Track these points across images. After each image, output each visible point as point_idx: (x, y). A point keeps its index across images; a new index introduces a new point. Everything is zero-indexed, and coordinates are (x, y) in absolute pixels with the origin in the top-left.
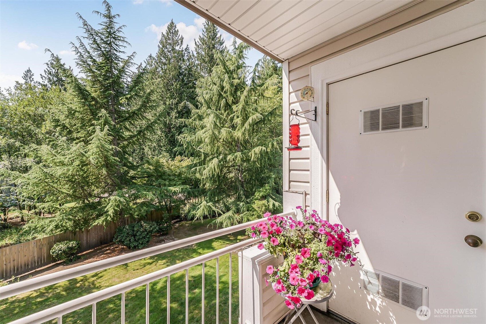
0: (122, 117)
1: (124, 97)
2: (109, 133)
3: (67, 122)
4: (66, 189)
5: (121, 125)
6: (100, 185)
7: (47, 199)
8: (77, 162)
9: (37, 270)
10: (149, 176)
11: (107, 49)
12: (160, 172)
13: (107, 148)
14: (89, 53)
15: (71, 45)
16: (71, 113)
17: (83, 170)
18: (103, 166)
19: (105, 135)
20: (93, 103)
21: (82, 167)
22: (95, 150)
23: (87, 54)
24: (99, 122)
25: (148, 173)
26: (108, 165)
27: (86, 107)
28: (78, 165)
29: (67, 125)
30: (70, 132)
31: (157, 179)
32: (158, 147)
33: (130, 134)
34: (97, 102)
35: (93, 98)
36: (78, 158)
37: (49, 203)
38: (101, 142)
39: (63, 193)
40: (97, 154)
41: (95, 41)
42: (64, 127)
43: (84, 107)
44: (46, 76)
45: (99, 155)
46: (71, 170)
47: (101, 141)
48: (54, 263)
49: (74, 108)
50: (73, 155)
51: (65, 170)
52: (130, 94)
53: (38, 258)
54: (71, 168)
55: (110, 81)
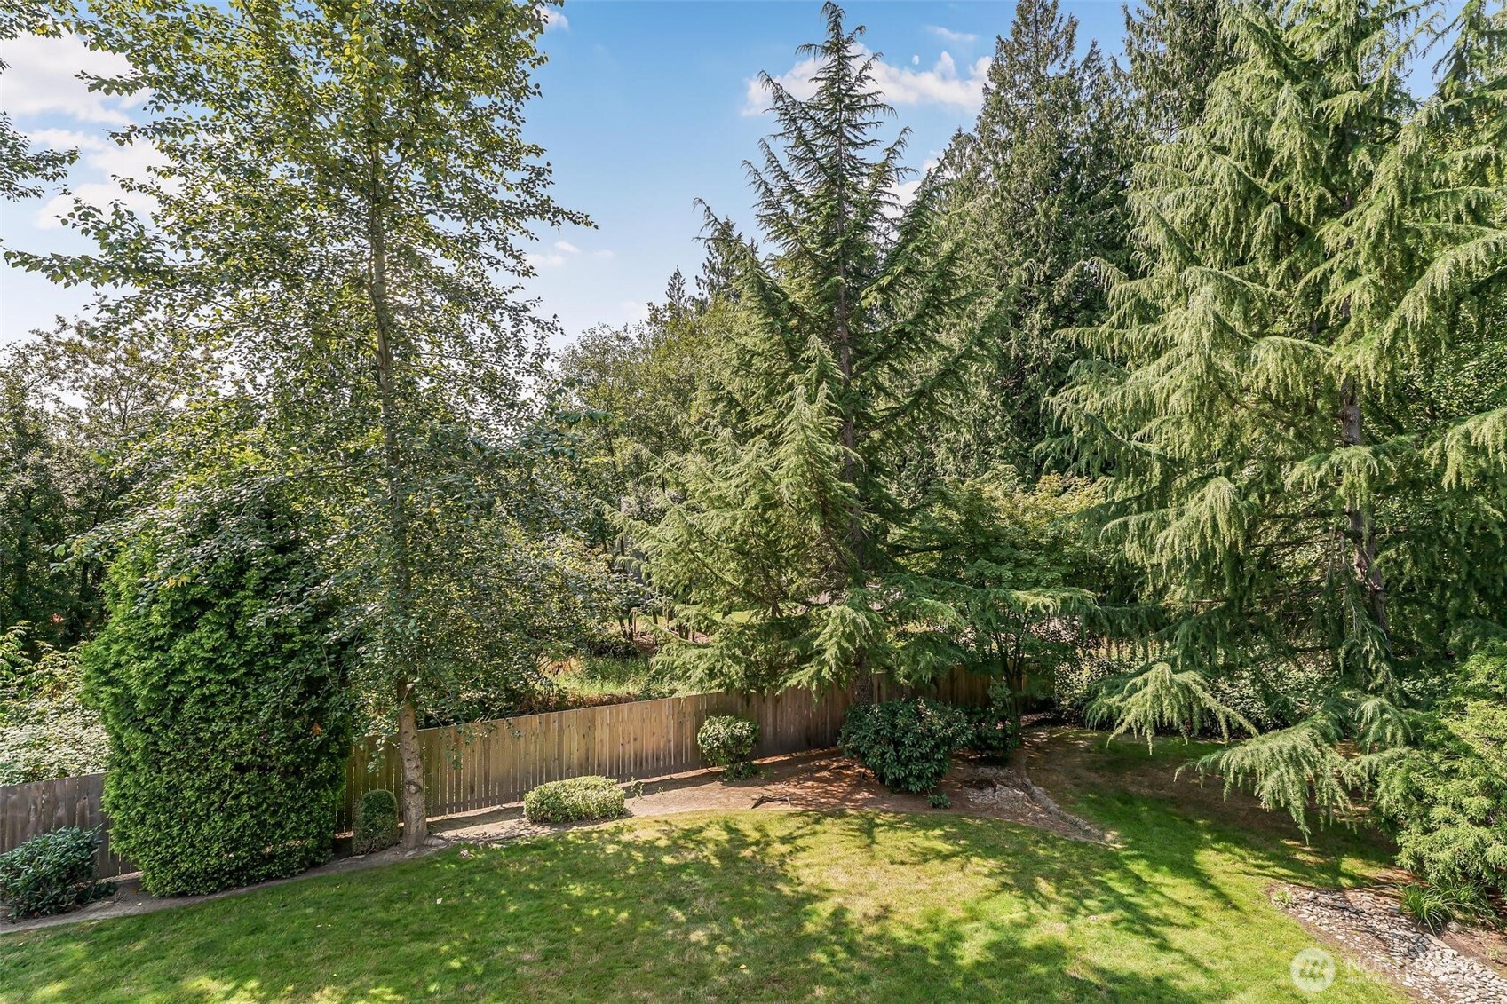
0: (867, 353)
1: (874, 287)
2: (831, 407)
3: (734, 386)
4: (731, 574)
5: (864, 380)
6: (808, 566)
7: (693, 595)
8: (753, 499)
9: (674, 776)
10: (948, 545)
11: (831, 150)
12: (982, 532)
13: (824, 454)
14: (787, 178)
15: (746, 169)
16: (745, 361)
17: (767, 521)
18: (812, 509)
19: (819, 414)
20: (795, 322)
21: (765, 511)
22: (794, 460)
23: (782, 183)
24: (807, 376)
25: (942, 533)
26: (827, 508)
27: (777, 337)
28: (756, 508)
29: (737, 396)
30: (743, 415)
31: (972, 558)
32: (979, 445)
33: (889, 405)
34: (803, 318)
35: (794, 309)
36: (753, 486)
37: (699, 606)
38: (807, 437)
39: (724, 583)
40: (799, 471)
41: (800, 135)
42: (732, 402)
43: (771, 338)
44: (705, 278)
45: (803, 475)
46: (739, 519)
47: (809, 433)
48: (705, 771)
49: (749, 346)
50: (744, 478)
51: (728, 521)
52: (891, 274)
53: (676, 746)
54: (739, 513)
55: (838, 246)
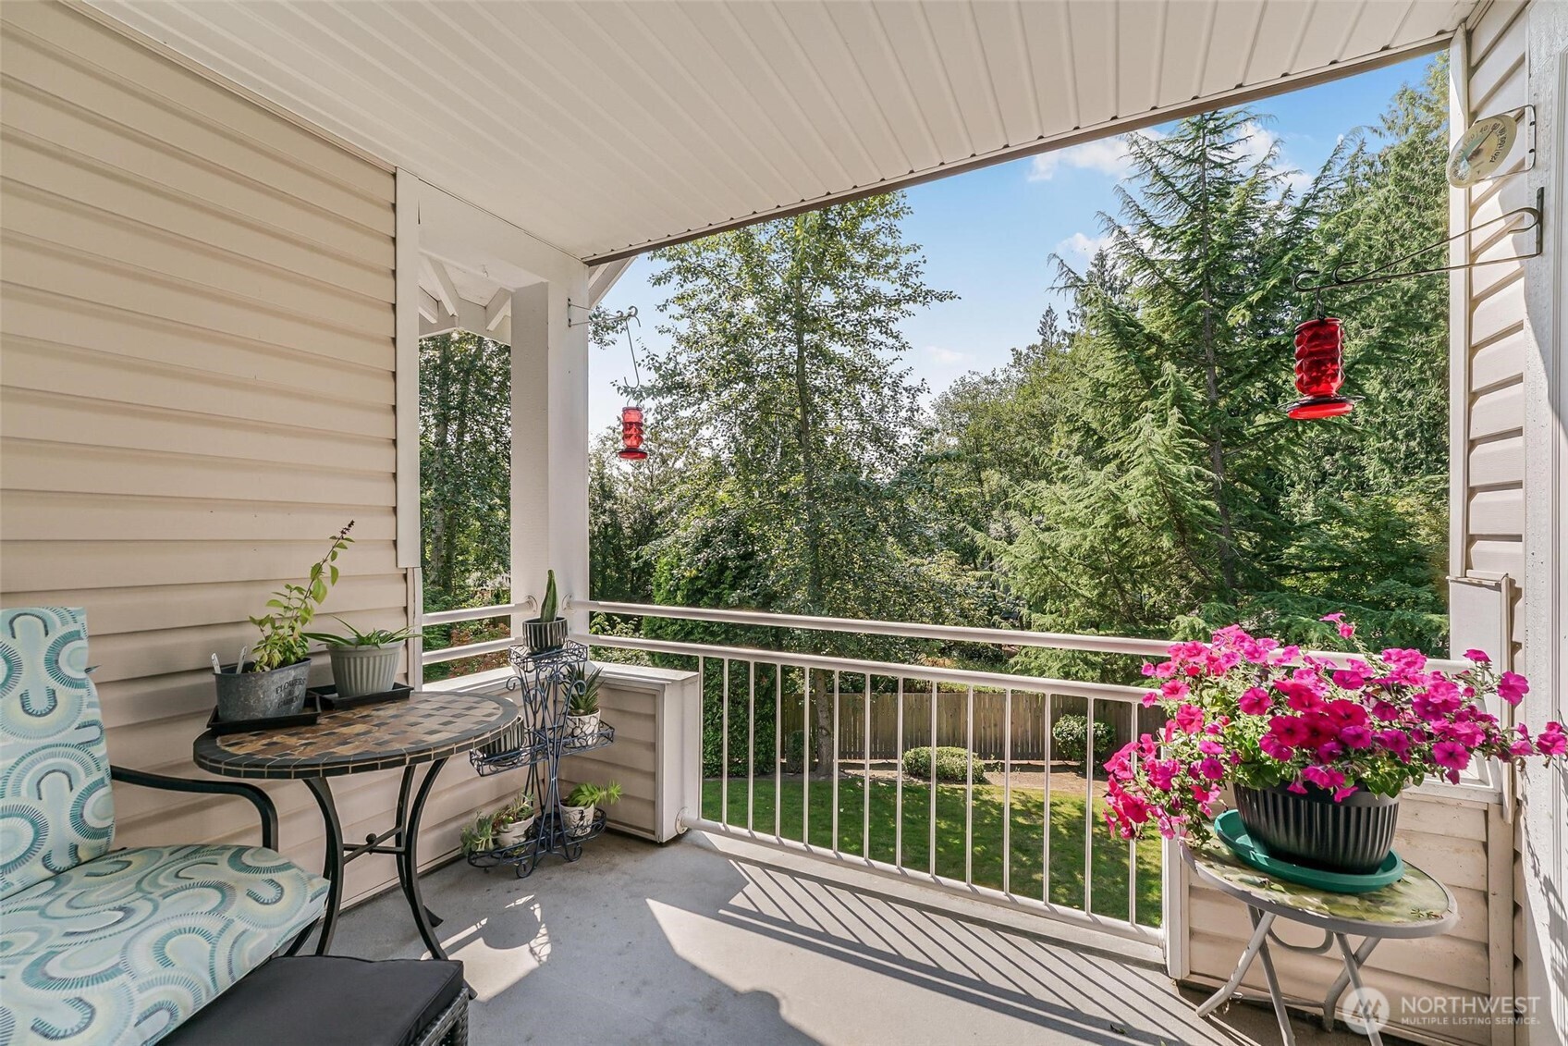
0: (1238, 371)
1: (1243, 304)
2: (1183, 430)
3: (1089, 416)
4: (1087, 587)
5: (1233, 398)
6: (1168, 582)
7: (1047, 606)
8: (1103, 519)
9: (1032, 762)
10: (1349, 564)
11: (1192, 178)
12: (1393, 550)
13: (1174, 475)
14: (1144, 216)
15: (1099, 219)
16: (1100, 389)
17: (1119, 539)
18: (1164, 528)
19: (1171, 438)
20: (1153, 350)
21: (1116, 528)
22: (1144, 482)
23: (1141, 220)
24: (1160, 401)
25: (1338, 552)
26: (1182, 525)
27: (1131, 368)
28: (1106, 526)
29: (1094, 425)
30: (1101, 442)
31: (1380, 578)
33: (1268, 421)
34: (1161, 344)
35: (1151, 339)
36: (1103, 507)
37: (1054, 616)
38: (1156, 460)
39: (1078, 595)
40: (1149, 491)
41: (1158, 173)
42: (1089, 431)
43: (1126, 369)
44: (1078, 312)
45: (1153, 495)
46: (1091, 538)
47: (1157, 456)
48: (1061, 762)
49: (1102, 379)
50: (1092, 500)
51: (1078, 538)
52: (1263, 289)
53: (1033, 738)
54: (1089, 531)
55: (1200, 271)
